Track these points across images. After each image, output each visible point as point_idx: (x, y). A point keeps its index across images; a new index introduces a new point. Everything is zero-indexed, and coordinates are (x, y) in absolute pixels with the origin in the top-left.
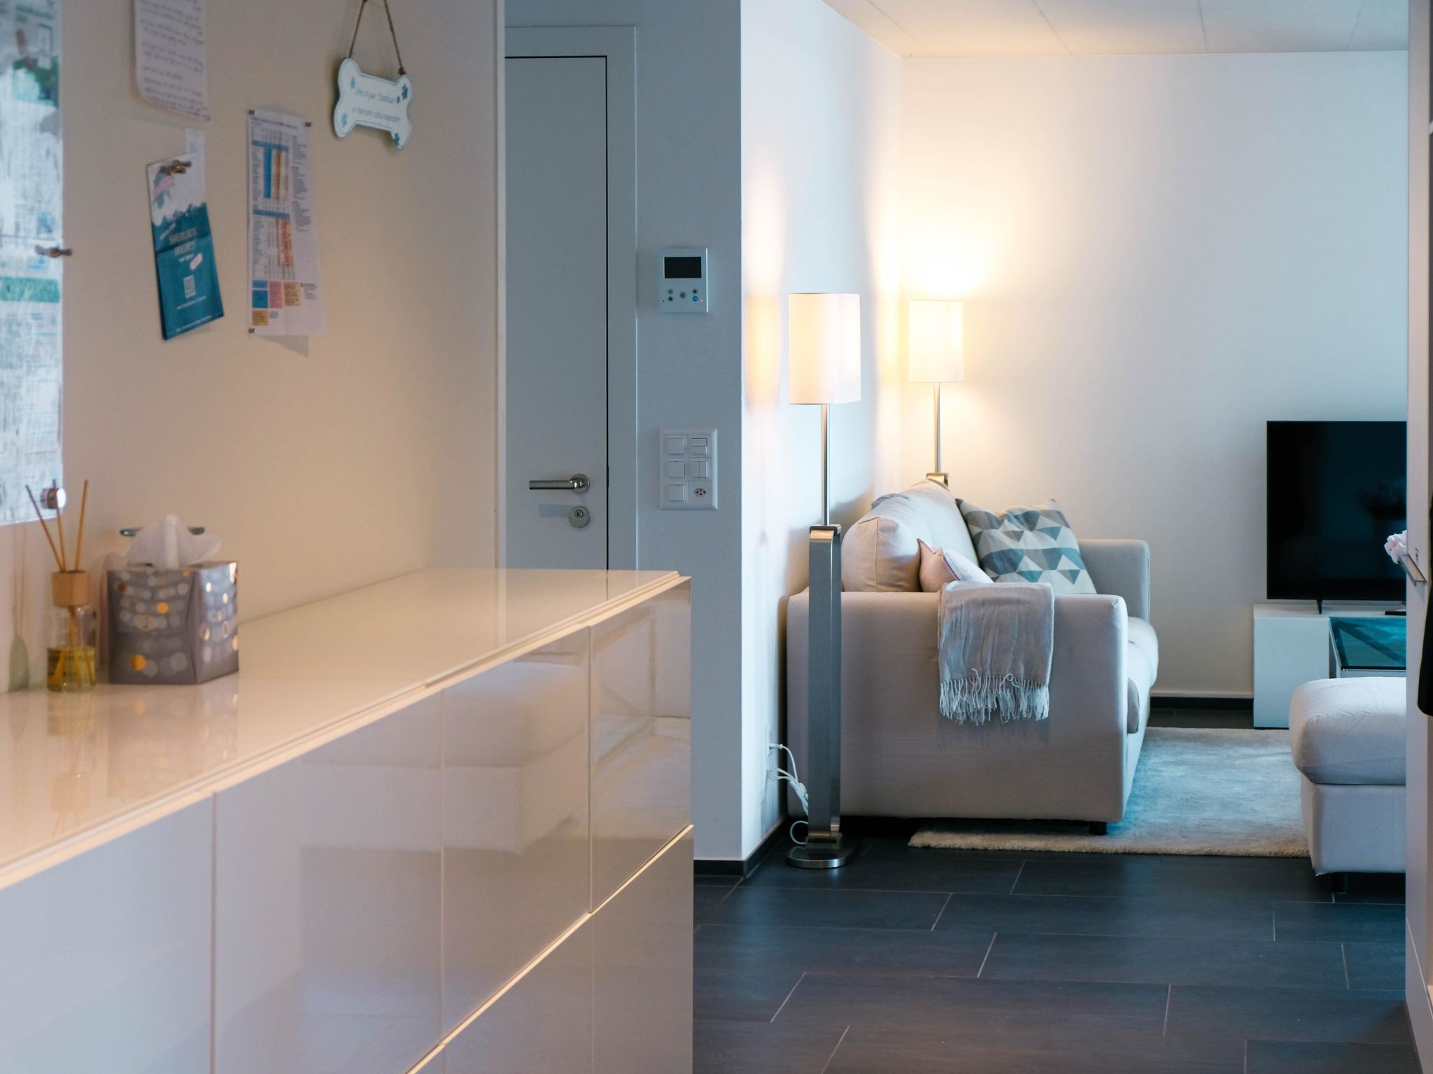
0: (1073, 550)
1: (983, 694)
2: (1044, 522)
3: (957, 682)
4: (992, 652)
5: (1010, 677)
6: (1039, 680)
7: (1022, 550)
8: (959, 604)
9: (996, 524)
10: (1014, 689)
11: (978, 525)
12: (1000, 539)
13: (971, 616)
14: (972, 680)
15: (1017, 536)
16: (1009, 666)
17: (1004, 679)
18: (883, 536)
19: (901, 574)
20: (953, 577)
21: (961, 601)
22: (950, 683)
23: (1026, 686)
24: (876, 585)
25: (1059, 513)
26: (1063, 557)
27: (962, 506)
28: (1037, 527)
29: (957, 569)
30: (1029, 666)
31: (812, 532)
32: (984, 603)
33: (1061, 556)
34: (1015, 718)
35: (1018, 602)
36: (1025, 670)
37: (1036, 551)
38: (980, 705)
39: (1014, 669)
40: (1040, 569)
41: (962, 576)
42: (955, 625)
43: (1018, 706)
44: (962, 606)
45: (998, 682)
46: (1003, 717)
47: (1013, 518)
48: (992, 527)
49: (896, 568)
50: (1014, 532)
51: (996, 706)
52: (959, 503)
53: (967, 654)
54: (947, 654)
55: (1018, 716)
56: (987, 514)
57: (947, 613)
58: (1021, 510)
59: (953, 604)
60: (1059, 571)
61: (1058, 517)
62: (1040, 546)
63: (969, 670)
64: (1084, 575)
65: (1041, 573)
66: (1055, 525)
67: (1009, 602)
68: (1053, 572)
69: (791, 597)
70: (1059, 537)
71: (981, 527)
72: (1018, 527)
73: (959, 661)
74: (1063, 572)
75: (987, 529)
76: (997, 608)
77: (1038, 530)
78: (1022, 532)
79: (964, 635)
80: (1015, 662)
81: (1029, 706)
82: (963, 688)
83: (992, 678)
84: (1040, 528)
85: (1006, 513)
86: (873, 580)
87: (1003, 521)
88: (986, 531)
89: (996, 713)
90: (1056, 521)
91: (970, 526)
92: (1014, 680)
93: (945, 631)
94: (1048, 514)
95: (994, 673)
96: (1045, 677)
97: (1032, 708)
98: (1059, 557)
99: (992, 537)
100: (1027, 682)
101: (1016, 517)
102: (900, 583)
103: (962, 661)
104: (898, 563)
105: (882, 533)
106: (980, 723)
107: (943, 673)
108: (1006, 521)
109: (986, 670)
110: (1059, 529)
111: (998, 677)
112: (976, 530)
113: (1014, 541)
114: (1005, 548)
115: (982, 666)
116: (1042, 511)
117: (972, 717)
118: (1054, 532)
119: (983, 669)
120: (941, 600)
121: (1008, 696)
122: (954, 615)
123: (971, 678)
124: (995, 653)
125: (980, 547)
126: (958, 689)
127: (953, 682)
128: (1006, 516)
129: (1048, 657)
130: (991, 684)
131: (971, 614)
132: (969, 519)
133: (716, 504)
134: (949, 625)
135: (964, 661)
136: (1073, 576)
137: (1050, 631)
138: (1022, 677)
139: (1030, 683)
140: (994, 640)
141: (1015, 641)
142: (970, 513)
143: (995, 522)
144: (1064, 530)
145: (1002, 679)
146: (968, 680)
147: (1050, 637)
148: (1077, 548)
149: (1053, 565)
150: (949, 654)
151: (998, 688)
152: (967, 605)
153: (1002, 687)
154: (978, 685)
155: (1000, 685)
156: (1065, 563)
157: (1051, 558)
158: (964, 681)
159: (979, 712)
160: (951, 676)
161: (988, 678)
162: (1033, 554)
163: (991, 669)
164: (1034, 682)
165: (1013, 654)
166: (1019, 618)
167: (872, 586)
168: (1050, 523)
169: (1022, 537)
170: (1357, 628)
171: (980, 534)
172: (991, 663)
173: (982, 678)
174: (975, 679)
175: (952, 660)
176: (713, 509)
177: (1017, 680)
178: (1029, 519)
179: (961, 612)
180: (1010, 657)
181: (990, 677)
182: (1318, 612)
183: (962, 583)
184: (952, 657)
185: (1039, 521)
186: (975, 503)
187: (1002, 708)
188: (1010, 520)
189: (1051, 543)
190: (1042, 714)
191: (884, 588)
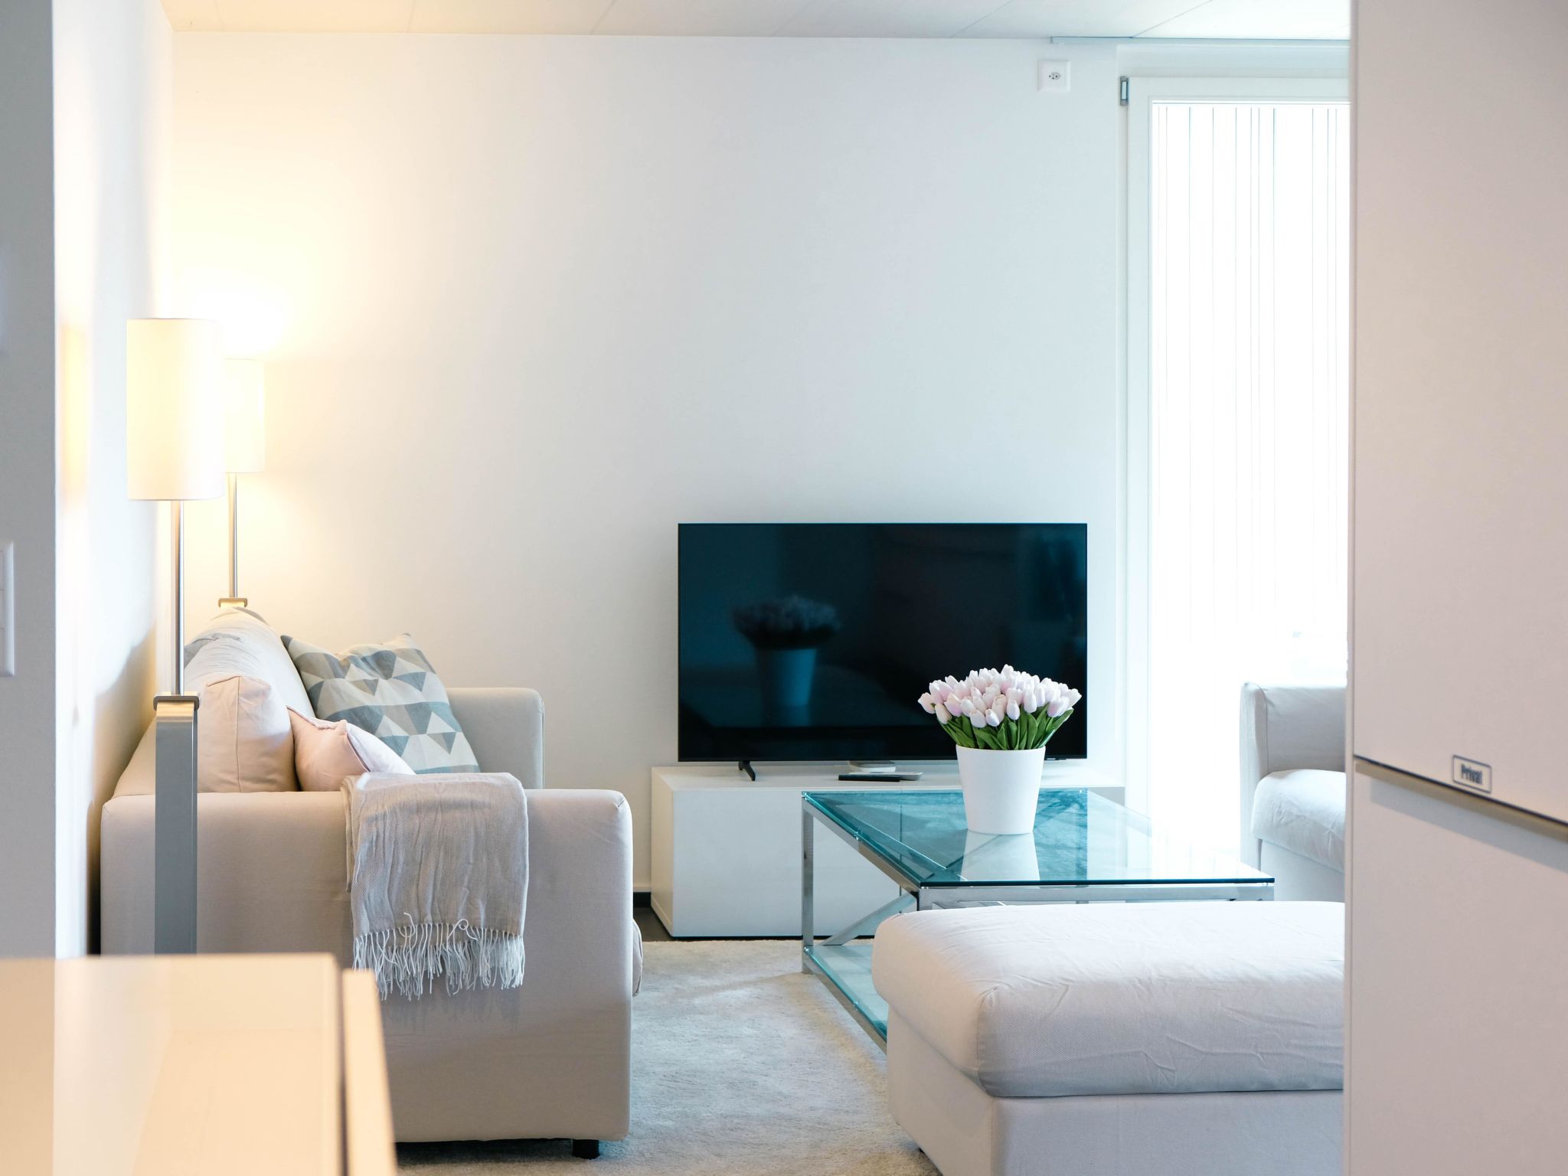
0: (443, 704)
1: (420, 953)
2: (402, 666)
3: (380, 933)
4: (435, 885)
5: (463, 924)
6: (509, 927)
7: (379, 707)
8: (380, 811)
9: (340, 671)
10: (469, 942)
11: (316, 674)
12: (348, 690)
13: (400, 831)
14: (402, 929)
15: (371, 687)
16: (461, 908)
17: (454, 928)
18: (247, 705)
19: (274, 763)
20: (361, 769)
21: (383, 806)
22: (369, 937)
23: (488, 937)
24: (236, 781)
25: (419, 652)
26: (433, 715)
27: (290, 646)
28: (395, 674)
29: (367, 753)
30: (492, 908)
31: (159, 705)
32: (420, 808)
33: (430, 714)
34: (468, 988)
35: (473, 806)
36: (486, 911)
37: (397, 707)
38: (417, 970)
39: (470, 911)
40: (406, 734)
41: (374, 764)
42: (376, 844)
43: (474, 967)
44: (385, 815)
45: (445, 932)
46: (450, 986)
47: (361, 662)
48: (337, 675)
49: (267, 754)
50: (365, 681)
51: (441, 970)
52: (286, 642)
53: (395, 890)
54: (364, 889)
55: (474, 983)
56: (326, 656)
57: (363, 827)
58: (370, 649)
59: (372, 812)
60: (429, 735)
61: (419, 657)
62: (403, 701)
63: (399, 915)
64: (461, 740)
65: (407, 738)
66: (418, 670)
67: (457, 805)
68: (421, 736)
69: (106, 804)
70: (425, 687)
71: (322, 677)
72: (371, 675)
73: (382, 902)
74: (434, 736)
75: (330, 678)
76: (439, 816)
77: (396, 678)
78: (376, 681)
79: (391, 860)
80: (470, 900)
81: (493, 970)
82: (390, 944)
83: (434, 926)
84: (398, 675)
85: (350, 654)
86: (231, 773)
87: (349, 666)
88: (328, 682)
89: (440, 979)
90: (417, 665)
91: (303, 673)
92: (469, 927)
93: (361, 853)
94: (406, 654)
95: (439, 918)
96: (518, 924)
97: (496, 972)
98: (427, 716)
99: (338, 691)
100: (489, 931)
101: (364, 659)
102: (272, 777)
103: (387, 903)
104: (265, 745)
105: (245, 700)
106: (414, 996)
107: (359, 921)
108: (352, 666)
109: (426, 915)
110: (423, 675)
111: (445, 925)
112: (313, 680)
113: (367, 694)
114: (356, 705)
115: (419, 908)
116: (399, 650)
117: (401, 988)
118: (417, 680)
119: (420, 912)
120: (350, 805)
121: (460, 952)
122: (374, 829)
123: (401, 927)
124: (438, 887)
125: (320, 704)
126: (382, 945)
127: (374, 935)
128: (351, 659)
129: (521, 890)
130: (434, 938)
131: (400, 826)
132: (301, 665)
133: (11, 666)
134: (367, 845)
135: (390, 902)
136: (447, 741)
137: (523, 851)
138: (482, 924)
139: (494, 932)
140: (437, 868)
141: (471, 866)
142: (303, 656)
143: (339, 668)
144: (429, 675)
145: (451, 927)
146: (397, 930)
147: (524, 857)
148: (447, 701)
149: (422, 728)
150: (367, 891)
151: (444, 941)
152: (393, 812)
153: (451, 939)
154: (413, 938)
155: (448, 938)
156: (438, 724)
157: (419, 715)
158: (391, 932)
159: (413, 979)
160: (371, 925)
161: (429, 925)
162: (394, 711)
163: (433, 913)
164: (501, 931)
165: (468, 888)
166: (476, 829)
167: (229, 783)
168: (412, 668)
169: (378, 688)
170: (841, 807)
171: (320, 685)
172: (433, 904)
173: (419, 926)
174: (408, 928)
175: (372, 899)
176: (8, 675)
177: (474, 929)
178: (382, 662)
179: (385, 824)
180: (463, 893)
181: (431, 925)
182: (750, 778)
183: (376, 776)
184: (372, 895)
185: (396, 665)
186: (307, 643)
187: (449, 971)
188: (357, 665)
189: (417, 697)
190: (513, 981)
191: (248, 784)
